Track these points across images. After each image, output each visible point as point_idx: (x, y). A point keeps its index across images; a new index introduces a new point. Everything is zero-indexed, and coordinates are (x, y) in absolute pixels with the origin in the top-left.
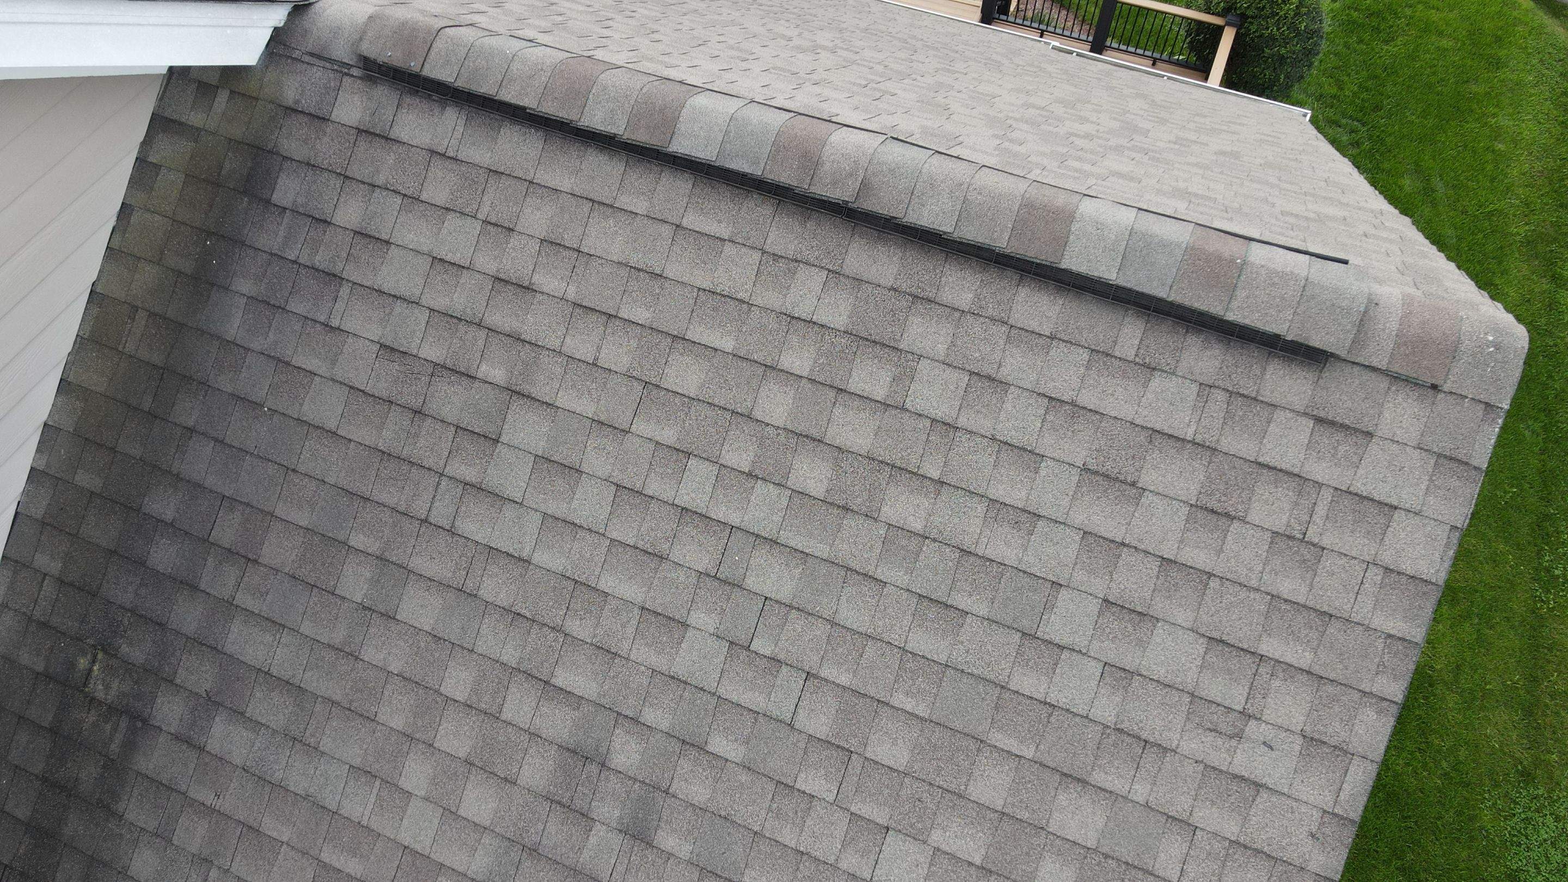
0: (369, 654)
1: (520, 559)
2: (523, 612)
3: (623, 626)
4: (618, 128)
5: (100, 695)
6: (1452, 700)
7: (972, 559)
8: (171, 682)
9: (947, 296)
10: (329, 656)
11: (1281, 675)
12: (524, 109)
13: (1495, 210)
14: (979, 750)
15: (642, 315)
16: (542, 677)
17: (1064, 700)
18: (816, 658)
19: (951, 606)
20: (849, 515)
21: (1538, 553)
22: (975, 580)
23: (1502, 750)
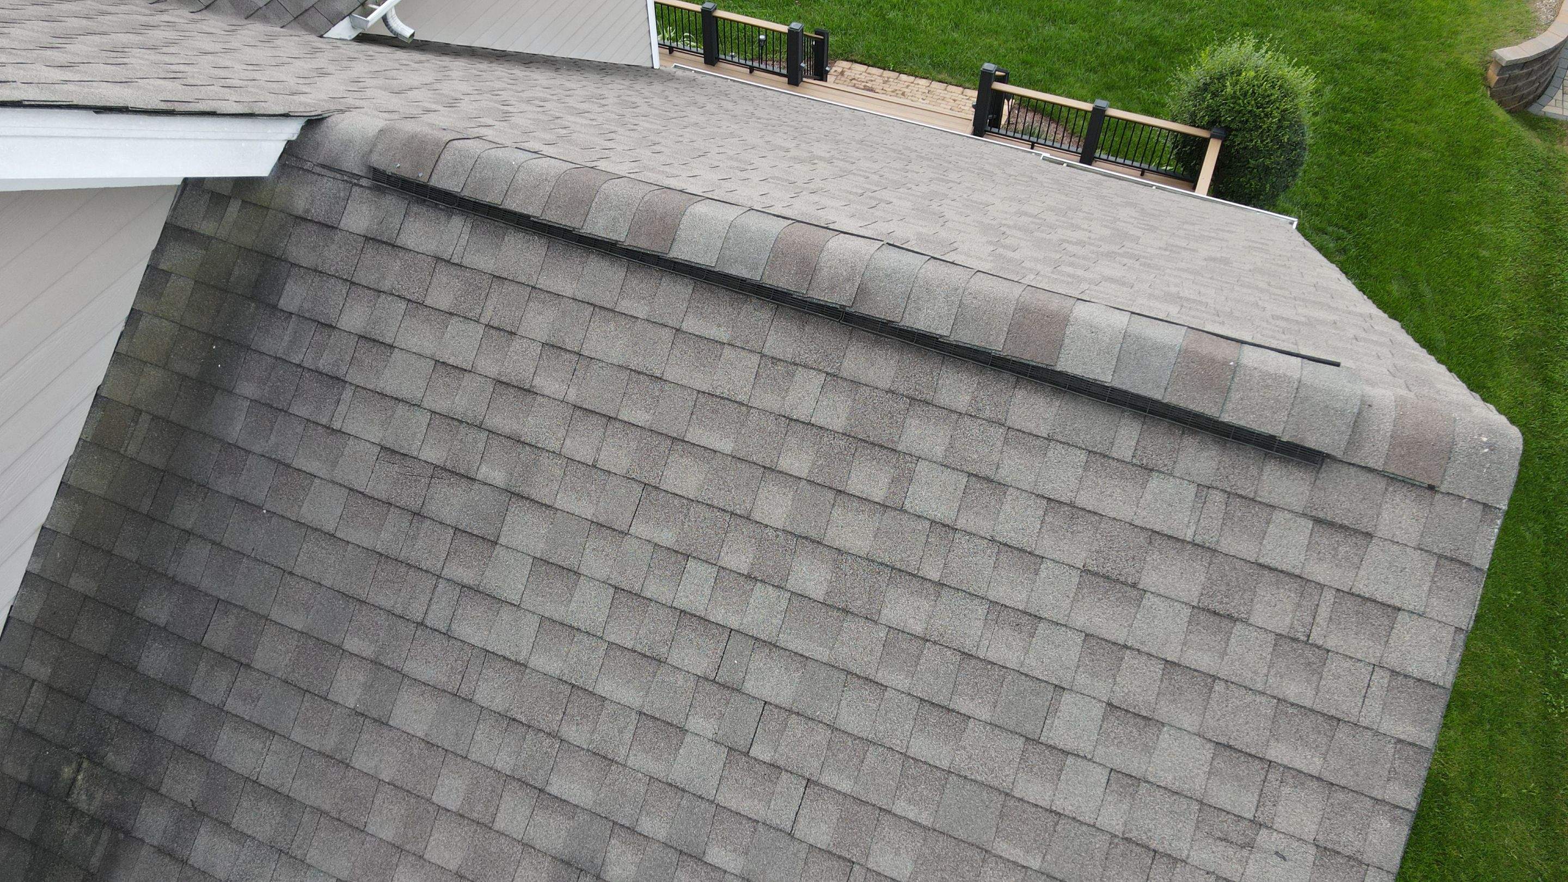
0: (361, 761)
1: (517, 663)
2: (519, 717)
3: (621, 732)
4: (620, 235)
5: (83, 806)
6: (1468, 810)
7: (973, 662)
8: (156, 791)
9: (944, 398)
10: (319, 763)
11: (1291, 781)
12: (528, 217)
13: (1483, 314)
14: (984, 861)
15: (641, 417)
16: (536, 785)
17: (1070, 808)
18: (816, 764)
19: (953, 711)
20: (850, 617)
21: (1546, 656)
22: (977, 683)
23: (1520, 862)
